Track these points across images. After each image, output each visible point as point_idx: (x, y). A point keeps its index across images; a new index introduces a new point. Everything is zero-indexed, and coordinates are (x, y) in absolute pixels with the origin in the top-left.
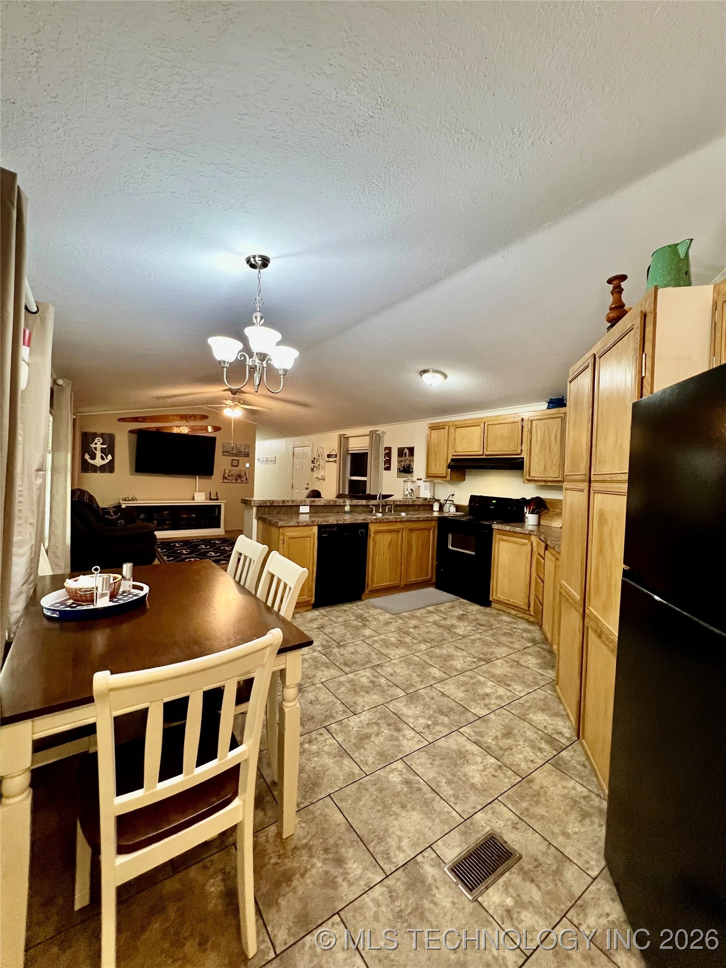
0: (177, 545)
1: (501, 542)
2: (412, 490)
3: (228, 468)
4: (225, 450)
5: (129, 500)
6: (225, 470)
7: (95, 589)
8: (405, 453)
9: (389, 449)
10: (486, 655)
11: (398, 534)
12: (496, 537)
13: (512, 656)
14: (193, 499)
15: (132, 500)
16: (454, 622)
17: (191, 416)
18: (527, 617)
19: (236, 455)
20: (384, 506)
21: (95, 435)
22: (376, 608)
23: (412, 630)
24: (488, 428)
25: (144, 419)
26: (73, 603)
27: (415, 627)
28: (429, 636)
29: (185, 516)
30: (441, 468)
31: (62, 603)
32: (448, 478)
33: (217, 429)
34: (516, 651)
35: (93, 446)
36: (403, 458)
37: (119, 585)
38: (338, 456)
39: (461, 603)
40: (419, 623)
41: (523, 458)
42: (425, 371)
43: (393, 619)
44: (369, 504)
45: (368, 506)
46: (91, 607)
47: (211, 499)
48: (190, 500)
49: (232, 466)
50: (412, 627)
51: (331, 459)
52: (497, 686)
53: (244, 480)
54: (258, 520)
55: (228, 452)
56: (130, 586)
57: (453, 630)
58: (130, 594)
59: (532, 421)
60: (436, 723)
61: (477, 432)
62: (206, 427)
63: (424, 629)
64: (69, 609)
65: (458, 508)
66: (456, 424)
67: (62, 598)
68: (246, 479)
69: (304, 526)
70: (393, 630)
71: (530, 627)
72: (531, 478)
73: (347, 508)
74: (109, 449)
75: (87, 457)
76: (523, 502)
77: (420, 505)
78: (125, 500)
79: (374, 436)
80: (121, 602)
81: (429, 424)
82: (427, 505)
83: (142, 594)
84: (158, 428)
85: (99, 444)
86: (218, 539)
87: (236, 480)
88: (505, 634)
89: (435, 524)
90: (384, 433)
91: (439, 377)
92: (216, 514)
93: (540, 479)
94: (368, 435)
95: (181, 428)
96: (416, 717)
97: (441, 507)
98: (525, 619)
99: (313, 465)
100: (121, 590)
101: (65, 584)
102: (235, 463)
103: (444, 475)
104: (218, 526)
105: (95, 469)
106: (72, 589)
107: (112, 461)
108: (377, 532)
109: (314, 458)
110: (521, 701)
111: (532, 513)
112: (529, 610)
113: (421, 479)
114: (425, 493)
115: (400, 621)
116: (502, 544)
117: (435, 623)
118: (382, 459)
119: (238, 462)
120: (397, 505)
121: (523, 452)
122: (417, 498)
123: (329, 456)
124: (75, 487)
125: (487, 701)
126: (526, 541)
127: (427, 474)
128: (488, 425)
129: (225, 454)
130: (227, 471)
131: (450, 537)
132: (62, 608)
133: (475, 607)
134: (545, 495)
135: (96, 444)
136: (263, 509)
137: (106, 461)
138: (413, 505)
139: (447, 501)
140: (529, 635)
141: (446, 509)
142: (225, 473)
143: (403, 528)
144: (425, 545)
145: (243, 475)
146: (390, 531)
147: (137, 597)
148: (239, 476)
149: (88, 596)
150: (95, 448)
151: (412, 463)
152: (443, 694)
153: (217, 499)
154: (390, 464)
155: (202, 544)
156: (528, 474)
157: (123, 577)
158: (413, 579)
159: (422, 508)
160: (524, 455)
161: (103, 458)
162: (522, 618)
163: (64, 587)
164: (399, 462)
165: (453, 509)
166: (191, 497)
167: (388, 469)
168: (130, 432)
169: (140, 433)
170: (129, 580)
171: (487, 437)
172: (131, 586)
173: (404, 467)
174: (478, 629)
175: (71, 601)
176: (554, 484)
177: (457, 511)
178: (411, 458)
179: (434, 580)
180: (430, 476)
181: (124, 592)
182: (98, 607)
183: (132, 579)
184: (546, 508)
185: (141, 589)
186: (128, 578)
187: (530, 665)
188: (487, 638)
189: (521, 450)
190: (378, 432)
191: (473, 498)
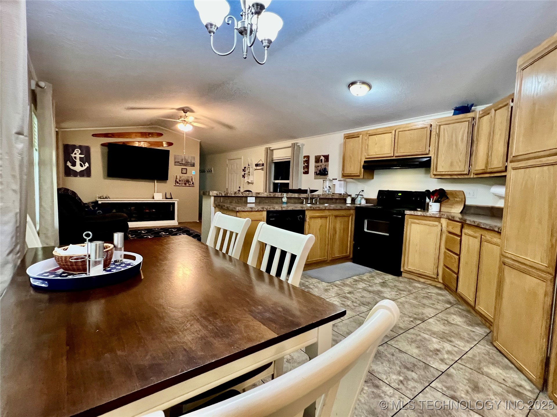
0: (143, 232)
1: (413, 225)
2: (329, 187)
3: (179, 174)
4: (177, 160)
5: (103, 198)
6: (177, 176)
7: (87, 257)
8: (322, 160)
9: (308, 157)
10: (418, 315)
11: (327, 219)
12: (408, 220)
13: (440, 315)
14: (153, 198)
15: (106, 198)
16: (380, 288)
17: (149, 134)
18: (434, 283)
19: (185, 165)
20: (312, 199)
21: (74, 147)
22: (312, 278)
23: (348, 295)
24: (398, 134)
25: (112, 135)
26: (63, 273)
27: (350, 293)
28: (364, 299)
29: (147, 211)
30: (356, 168)
31: (52, 272)
32: (362, 177)
33: (170, 144)
34: (441, 311)
35: (73, 155)
36: (320, 164)
37: (112, 254)
38: (265, 165)
39: (378, 274)
40: (352, 290)
41: (430, 157)
42: (353, 83)
43: (329, 286)
44: (300, 196)
45: (299, 198)
46: (84, 276)
47: (166, 198)
48: (152, 199)
49: (182, 173)
50: (348, 293)
51: (258, 168)
52: (441, 342)
53: (191, 184)
54: (215, 208)
55: (178, 162)
56: (121, 256)
57: (382, 295)
58: (122, 263)
59: (440, 126)
60: (407, 379)
61: (388, 138)
62: (162, 142)
63: (358, 294)
64: (59, 278)
65: (368, 201)
66: (368, 132)
67: (51, 267)
68: (193, 183)
69: (256, 211)
70: (333, 295)
71: (440, 292)
72: (438, 173)
73: (285, 200)
74: (87, 158)
75: (69, 164)
76: (428, 194)
77: (336, 199)
78: (100, 198)
79: (295, 147)
80: (114, 271)
81: (344, 134)
82: (342, 199)
83: (135, 263)
84: (124, 142)
85: (78, 154)
86: (174, 228)
87: (185, 184)
88: (424, 297)
89: (352, 212)
90: (303, 145)
91: (365, 87)
92: (171, 210)
93: (446, 173)
94: (290, 147)
95: (142, 143)
96: (387, 373)
97: (353, 200)
98: (432, 285)
99: (244, 173)
100: (113, 260)
101: (54, 253)
102: (184, 171)
103: (358, 174)
104: (173, 219)
105: (75, 174)
106: (62, 257)
107: (89, 169)
108: (311, 218)
109: (245, 168)
110: (470, 354)
111: (435, 202)
112: (437, 278)
113: (336, 179)
114: (340, 189)
115: (336, 288)
116: (413, 226)
117: (364, 289)
118: (302, 165)
119: (187, 170)
120: (320, 199)
121: (431, 152)
122: (333, 194)
123: (257, 165)
124: (61, 187)
125: (440, 356)
126: (437, 223)
127: (342, 174)
128: (399, 131)
129: (177, 164)
130: (178, 177)
131: (366, 222)
132: (51, 277)
133: (389, 277)
134: (448, 187)
135: (75, 154)
136: (219, 198)
137: (84, 168)
138: (332, 199)
139: (358, 195)
140: (443, 298)
141: (357, 202)
142: (177, 178)
143: (330, 215)
144: (346, 230)
145: (190, 180)
146: (321, 217)
147: (130, 267)
148: (188, 181)
149: (80, 264)
150: (75, 158)
151: (327, 167)
152: (400, 351)
153: (172, 198)
154: (308, 169)
155: (163, 232)
156: (435, 169)
157: (115, 246)
158: (337, 255)
159: (338, 201)
160: (431, 155)
161: (81, 166)
162: (430, 284)
163: (52, 256)
164: (316, 167)
165: (363, 202)
166: (152, 197)
167: (306, 173)
168: (103, 145)
169: (110, 146)
170: (120, 249)
171: (398, 142)
172: (123, 256)
173: (320, 171)
174: (400, 294)
175: (61, 271)
176: (460, 177)
177: (366, 203)
178: (326, 163)
179: (351, 256)
180: (346, 176)
181: (116, 261)
182: (91, 275)
183: (123, 249)
184: (448, 198)
185: (134, 258)
186: (119, 247)
187: (458, 323)
188: (411, 300)
189: (429, 150)
190: (298, 144)
191: (381, 193)
